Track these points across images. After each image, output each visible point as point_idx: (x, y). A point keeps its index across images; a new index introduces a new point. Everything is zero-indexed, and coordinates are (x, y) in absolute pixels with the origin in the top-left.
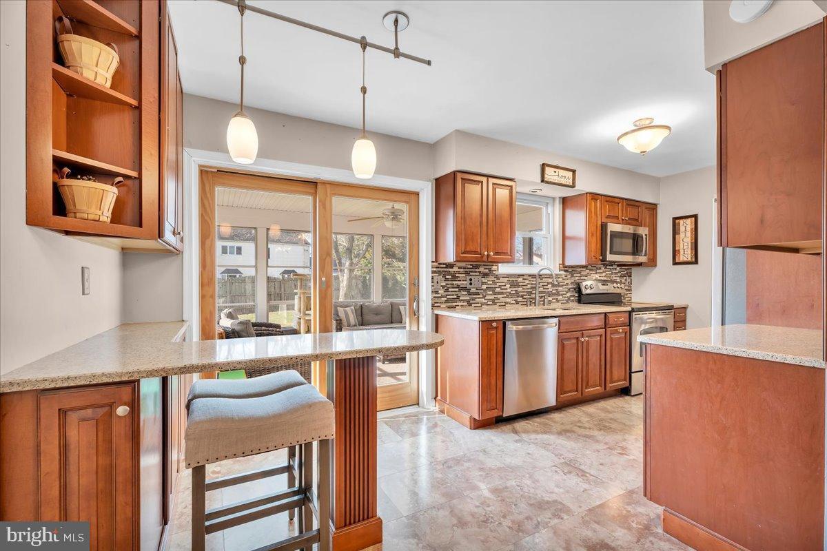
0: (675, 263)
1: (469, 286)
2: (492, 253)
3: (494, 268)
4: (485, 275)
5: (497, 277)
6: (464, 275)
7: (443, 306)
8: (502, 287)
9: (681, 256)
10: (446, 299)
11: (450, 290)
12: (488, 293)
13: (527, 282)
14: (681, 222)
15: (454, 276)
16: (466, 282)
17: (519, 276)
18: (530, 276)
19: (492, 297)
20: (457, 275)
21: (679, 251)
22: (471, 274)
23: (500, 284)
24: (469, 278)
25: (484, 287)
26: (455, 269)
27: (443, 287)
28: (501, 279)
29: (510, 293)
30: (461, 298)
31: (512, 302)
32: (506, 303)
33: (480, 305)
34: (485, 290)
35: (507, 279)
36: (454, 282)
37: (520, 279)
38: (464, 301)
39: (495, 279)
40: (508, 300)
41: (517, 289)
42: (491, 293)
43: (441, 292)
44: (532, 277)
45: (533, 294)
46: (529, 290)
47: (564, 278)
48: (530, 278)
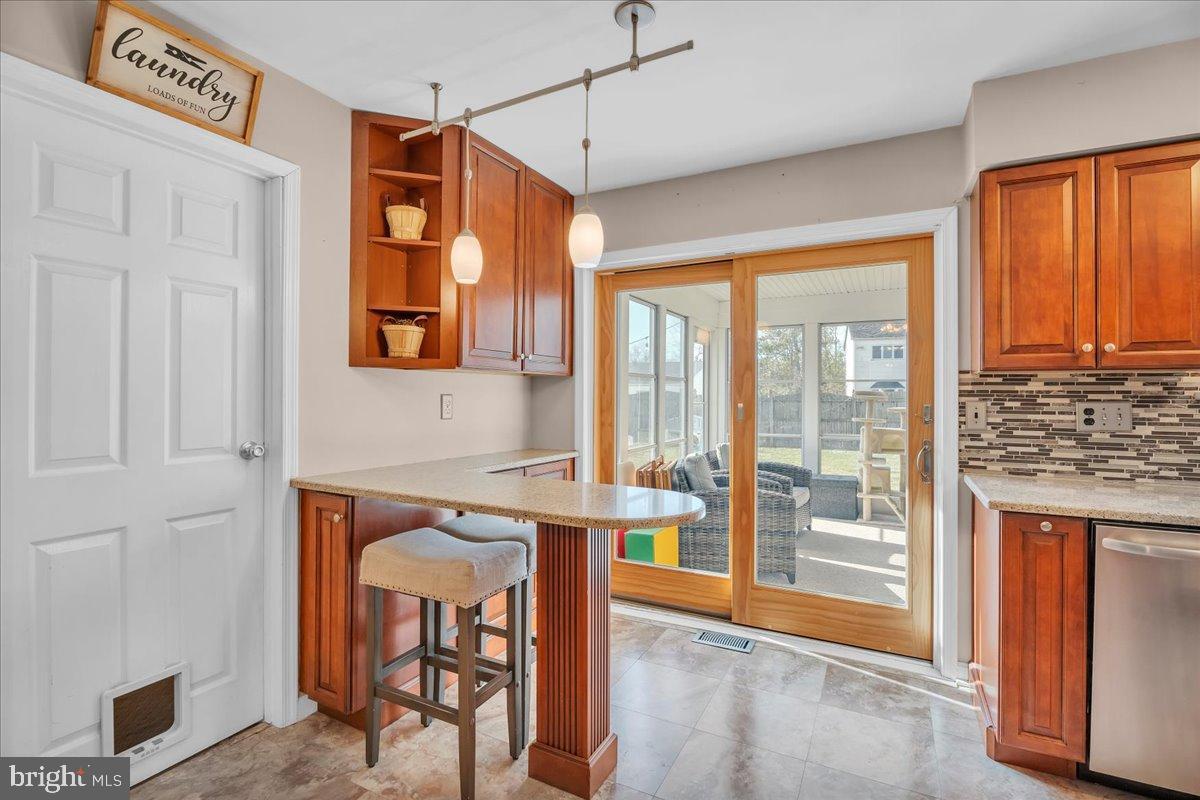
1: (1081, 427)
2: (1110, 347)
4: (1148, 401)
6: (1067, 401)
7: (998, 467)
10: (1003, 453)
11: (1015, 433)
12: (1163, 446)
15: (1030, 402)
16: (1072, 417)
20: (1039, 400)
22: (1090, 396)
24: (1081, 407)
25: (1145, 431)
26: (1034, 386)
27: (995, 426)
30: (1052, 455)
33: (1128, 476)
34: (1148, 440)
36: (1029, 417)
38: (1064, 461)
42: (1173, 447)
43: (990, 436)
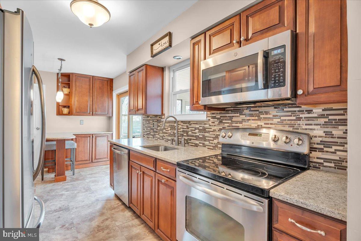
6: (152, 122)
7: (146, 136)
8: (166, 129)
10: (147, 133)
11: (148, 129)
15: (149, 122)
16: (152, 125)
17: (176, 122)
19: (162, 135)
25: (159, 128)
26: (149, 118)
27: (146, 127)
29: (170, 134)
35: (169, 124)
36: (149, 125)
37: (176, 124)
42: (161, 132)
44: (184, 123)
45: (184, 136)
46: (181, 133)
47: (211, 124)
48: (182, 124)
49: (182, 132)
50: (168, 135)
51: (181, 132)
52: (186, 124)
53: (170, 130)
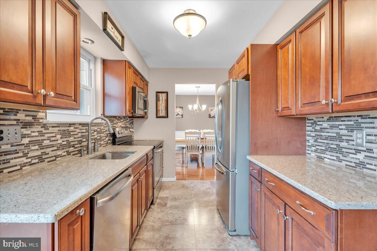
0: (157, 117)
2: (51, 94)
3: (40, 115)
4: (26, 125)
5: (45, 126)
8: (52, 139)
9: (160, 113)
12: (33, 148)
13: (78, 131)
14: (160, 94)
17: (70, 125)
18: (80, 124)
19: (39, 153)
21: (159, 110)
22: (1, 122)
23: (49, 135)
25: (26, 141)
28: (50, 129)
29: (61, 144)
31: (63, 154)
32: (56, 157)
33: (19, 167)
34: (27, 146)
35: (58, 129)
37: (72, 128)
39: (43, 129)
40: (59, 153)
41: (67, 139)
42: (37, 147)
44: (82, 126)
45: (83, 142)
46: (80, 139)
47: (105, 126)
48: (80, 127)
49: (81, 137)
50: (55, 148)
51: (79, 137)
52: (85, 126)
53: (61, 138)
